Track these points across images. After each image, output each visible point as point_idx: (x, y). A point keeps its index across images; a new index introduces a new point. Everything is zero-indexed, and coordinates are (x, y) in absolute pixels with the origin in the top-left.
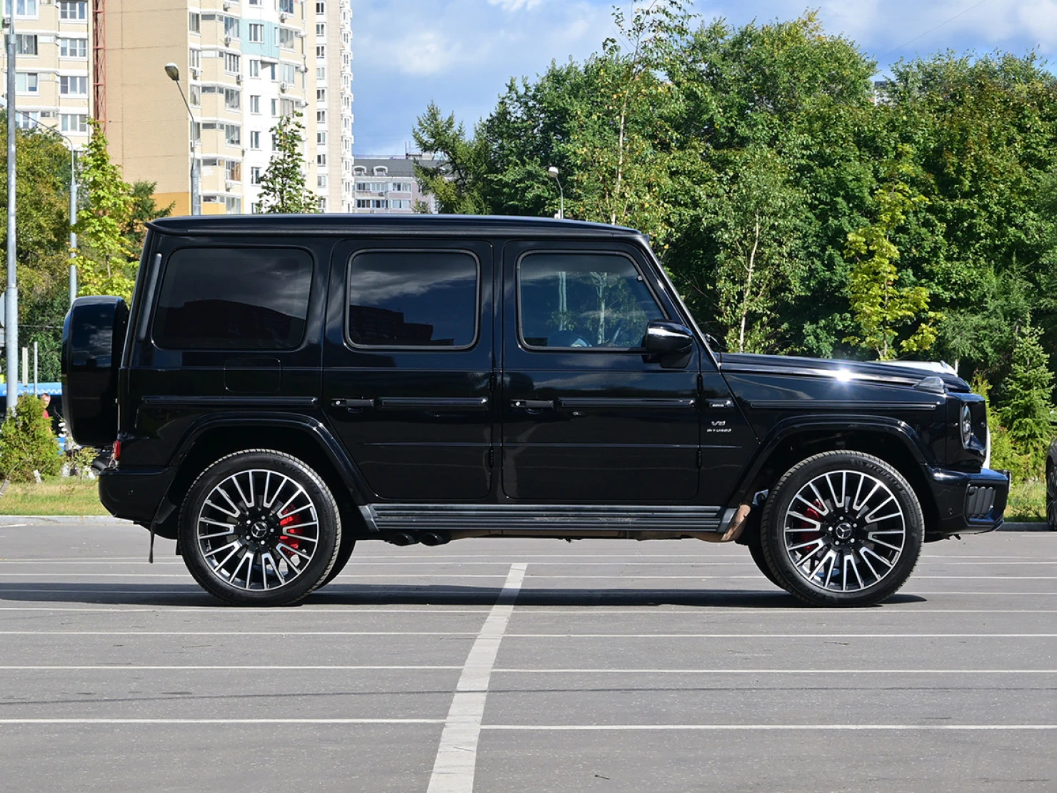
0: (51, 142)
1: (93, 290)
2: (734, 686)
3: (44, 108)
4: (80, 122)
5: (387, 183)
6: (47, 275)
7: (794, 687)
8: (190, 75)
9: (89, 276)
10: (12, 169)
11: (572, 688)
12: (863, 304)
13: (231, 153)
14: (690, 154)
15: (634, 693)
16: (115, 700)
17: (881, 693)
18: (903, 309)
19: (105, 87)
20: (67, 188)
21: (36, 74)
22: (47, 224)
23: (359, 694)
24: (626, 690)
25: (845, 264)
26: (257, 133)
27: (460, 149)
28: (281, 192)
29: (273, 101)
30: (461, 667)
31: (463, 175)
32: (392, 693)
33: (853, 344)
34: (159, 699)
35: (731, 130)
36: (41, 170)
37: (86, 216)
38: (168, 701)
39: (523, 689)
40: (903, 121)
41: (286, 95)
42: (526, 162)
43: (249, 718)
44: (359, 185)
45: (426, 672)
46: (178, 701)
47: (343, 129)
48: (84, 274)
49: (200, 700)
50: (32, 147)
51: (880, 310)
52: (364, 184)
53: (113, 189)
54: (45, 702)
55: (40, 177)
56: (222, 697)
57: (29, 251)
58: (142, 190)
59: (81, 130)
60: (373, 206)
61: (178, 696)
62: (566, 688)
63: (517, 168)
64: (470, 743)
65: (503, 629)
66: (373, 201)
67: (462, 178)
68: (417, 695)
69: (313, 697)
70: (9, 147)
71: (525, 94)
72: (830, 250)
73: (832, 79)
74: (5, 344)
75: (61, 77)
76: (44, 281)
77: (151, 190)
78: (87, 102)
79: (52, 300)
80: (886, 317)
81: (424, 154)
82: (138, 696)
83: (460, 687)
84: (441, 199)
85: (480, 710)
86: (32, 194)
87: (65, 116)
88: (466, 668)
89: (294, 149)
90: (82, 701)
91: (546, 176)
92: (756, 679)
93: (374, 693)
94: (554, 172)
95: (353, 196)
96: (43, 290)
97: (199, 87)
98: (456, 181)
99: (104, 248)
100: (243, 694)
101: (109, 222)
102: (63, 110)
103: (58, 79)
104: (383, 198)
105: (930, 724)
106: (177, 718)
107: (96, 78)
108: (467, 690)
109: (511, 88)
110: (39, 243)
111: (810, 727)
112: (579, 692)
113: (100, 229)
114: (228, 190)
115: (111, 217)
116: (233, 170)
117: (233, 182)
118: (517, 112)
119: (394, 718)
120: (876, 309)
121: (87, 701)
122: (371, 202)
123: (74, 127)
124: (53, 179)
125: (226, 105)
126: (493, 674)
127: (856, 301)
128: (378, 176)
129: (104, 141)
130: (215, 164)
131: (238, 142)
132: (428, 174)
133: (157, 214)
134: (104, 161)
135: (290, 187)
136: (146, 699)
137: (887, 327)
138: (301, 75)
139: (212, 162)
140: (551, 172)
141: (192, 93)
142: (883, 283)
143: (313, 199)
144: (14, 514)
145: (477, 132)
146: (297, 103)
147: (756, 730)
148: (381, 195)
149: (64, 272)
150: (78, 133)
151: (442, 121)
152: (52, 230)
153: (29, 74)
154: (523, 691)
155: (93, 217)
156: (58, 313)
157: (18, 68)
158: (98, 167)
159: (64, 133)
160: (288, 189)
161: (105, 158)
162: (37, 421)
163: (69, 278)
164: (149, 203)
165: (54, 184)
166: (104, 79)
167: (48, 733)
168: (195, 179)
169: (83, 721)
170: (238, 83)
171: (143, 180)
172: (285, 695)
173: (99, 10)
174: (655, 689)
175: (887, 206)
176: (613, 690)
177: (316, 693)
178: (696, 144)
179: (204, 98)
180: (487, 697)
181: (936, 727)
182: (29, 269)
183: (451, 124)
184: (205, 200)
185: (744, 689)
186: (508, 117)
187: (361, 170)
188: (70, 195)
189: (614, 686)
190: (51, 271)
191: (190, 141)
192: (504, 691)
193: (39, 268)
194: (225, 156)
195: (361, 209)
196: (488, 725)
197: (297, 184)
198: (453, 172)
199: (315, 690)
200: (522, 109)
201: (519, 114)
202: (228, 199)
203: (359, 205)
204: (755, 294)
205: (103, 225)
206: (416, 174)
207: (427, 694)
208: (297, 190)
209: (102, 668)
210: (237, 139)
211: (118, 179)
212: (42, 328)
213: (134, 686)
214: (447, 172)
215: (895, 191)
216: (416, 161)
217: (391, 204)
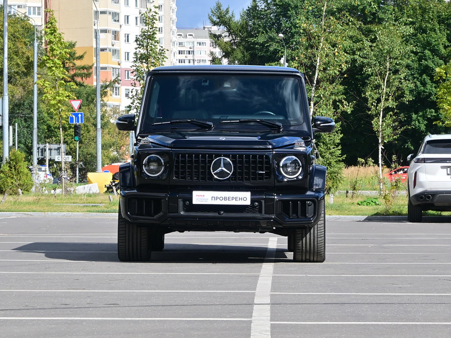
0: (23, 21)
1: (49, 97)
2: (396, 302)
3: (19, 3)
4: (38, 10)
5: (194, 42)
6: (21, 89)
7: (428, 302)
9: (47, 89)
10: (6, 35)
11: (313, 302)
12: (444, 104)
13: (114, 27)
15: (346, 305)
16: (80, 308)
20: (32, 45)
22: (21, 63)
23: (204, 305)
24: (341, 303)
25: (431, 84)
26: (128, 17)
27: (233, 25)
28: (147, 47)
30: (255, 291)
31: (234, 38)
32: (222, 305)
33: (439, 125)
34: (103, 307)
35: (374, 14)
36: (18, 35)
37: (45, 59)
38: (108, 308)
39: (288, 303)
42: (268, 31)
43: (151, 317)
44: (180, 43)
45: (237, 294)
46: (113, 308)
47: (172, 14)
48: (44, 88)
49: (124, 308)
50: (14, 24)
52: (182, 42)
53: (59, 45)
54: (45, 309)
55: (18, 39)
56: (135, 306)
57: (12, 77)
58: (70, 45)
59: (38, 15)
60: (187, 54)
61: (112, 306)
62: (310, 302)
63: (264, 35)
64: (267, 331)
65: (272, 272)
66: (187, 51)
67: (233, 39)
68: (234, 306)
69: (181, 306)
70: (4, 24)
72: (424, 76)
74: (2, 124)
76: (20, 92)
77: (74, 45)
78: (41, 1)
79: (24, 102)
81: (214, 27)
82: (92, 305)
83: (256, 301)
84: (223, 50)
85: (269, 314)
86: (14, 47)
87: (30, 7)
88: (257, 292)
89: (153, 25)
90: (63, 308)
91: (279, 39)
92: (407, 298)
93: (212, 305)
94: (281, 37)
95: (177, 48)
96: (19, 97)
98: (231, 41)
99: (55, 75)
100: (145, 305)
101: (57, 62)
102: (29, 4)
104: (192, 50)
106: (114, 317)
108: (260, 303)
110: (17, 73)
113: (53, 65)
114: (113, 45)
115: (58, 59)
116: (116, 35)
117: (115, 41)
118: (262, 5)
119: (225, 318)
121: (66, 308)
122: (186, 52)
123: (34, 13)
124: (24, 40)
125: (112, 2)
126: (271, 295)
127: (440, 103)
128: (189, 38)
129: (55, 21)
130: (107, 32)
131: (118, 21)
132: (216, 38)
133: (77, 58)
134: (55, 31)
136: (96, 307)
139: (105, 31)
140: (280, 36)
145: (241, 16)
146: (148, 1)
148: (190, 48)
149: (30, 87)
150: (36, 16)
151: (223, 10)
152: (23, 66)
154: (288, 304)
155: (49, 59)
156: (26, 109)
158: (52, 34)
159: (29, 16)
160: (150, 45)
161: (56, 29)
163: (33, 91)
164: (73, 52)
165: (25, 42)
167: (50, 325)
168: (98, 40)
169: (66, 318)
171: (70, 41)
172: (167, 306)
174: (356, 303)
176: (335, 303)
177: (182, 304)
178: (355, 22)
180: (271, 307)
182: (12, 86)
183: (228, 11)
184: (101, 51)
185: (403, 303)
186: (257, 9)
187: (180, 35)
188: (34, 48)
189: (335, 302)
190: (23, 87)
191: (93, 20)
192: (278, 304)
193: (17, 85)
194: (112, 28)
195: (181, 55)
196: (273, 321)
197: (155, 43)
198: (229, 36)
199: (182, 303)
200: (265, 4)
201: (263, 7)
202: (113, 50)
203: (179, 53)
204: (387, 100)
205: (55, 63)
206: (211, 37)
207: (240, 306)
208: (155, 46)
209: (71, 291)
210: (117, 19)
211: (62, 40)
212: (19, 116)
213: (89, 300)
214: (226, 36)
216: (209, 30)
217: (196, 52)
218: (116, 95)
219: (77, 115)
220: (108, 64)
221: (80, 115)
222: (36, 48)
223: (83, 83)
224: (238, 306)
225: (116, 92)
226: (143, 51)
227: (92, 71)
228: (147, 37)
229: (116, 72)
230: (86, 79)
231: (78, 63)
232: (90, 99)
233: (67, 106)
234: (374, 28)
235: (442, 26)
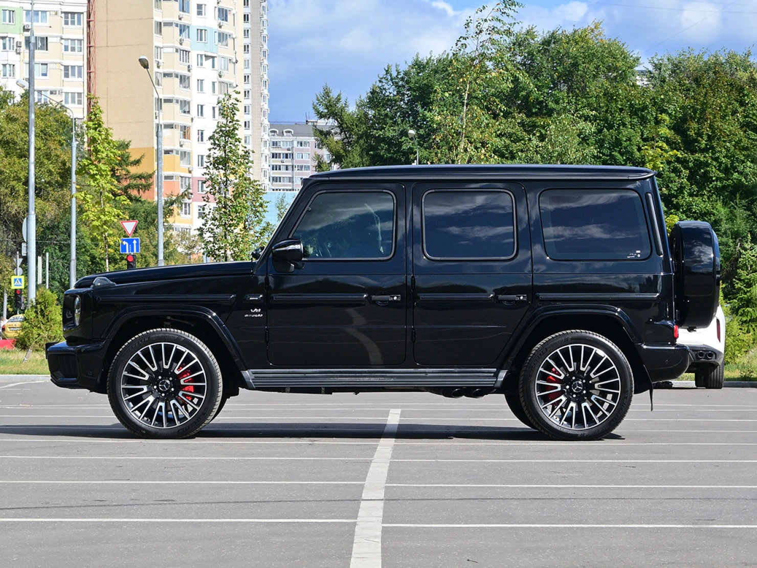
0: (58, 112)
1: (91, 216)
2: (557, 497)
3: (53, 88)
4: (78, 97)
5: (293, 141)
6: (54, 205)
7: (601, 497)
8: (155, 65)
9: (88, 205)
10: (32, 132)
11: (443, 498)
13: (183, 120)
14: (511, 122)
15: (488, 501)
16: (121, 505)
17: (663, 502)
19: (95, 74)
20: (69, 145)
21: (47, 64)
22: (55, 169)
23: (293, 501)
24: (482, 499)
26: (202, 106)
27: (345, 118)
28: (225, 147)
29: (214, 83)
30: (363, 482)
31: (348, 136)
32: (317, 501)
34: (152, 504)
35: (540, 103)
36: (51, 132)
37: (86, 164)
38: (159, 506)
39: (409, 498)
41: (221, 79)
43: (217, 518)
44: (273, 142)
45: (338, 485)
46: (166, 506)
47: (262, 103)
48: (85, 204)
49: (181, 505)
50: (45, 116)
52: (277, 142)
53: (106, 145)
54: (72, 507)
55: (50, 136)
57: (42, 188)
58: (121, 145)
59: (78, 104)
60: (283, 158)
61: (165, 502)
62: (439, 498)
64: (376, 537)
65: (390, 456)
66: (283, 154)
67: (347, 138)
68: (334, 502)
69: (261, 503)
70: (30, 116)
71: (397, 76)
73: (610, 69)
74: (27, 254)
75: (64, 66)
76: (52, 210)
77: (127, 145)
78: (82, 84)
79: (59, 223)
81: (319, 121)
82: (137, 502)
83: (364, 496)
84: (332, 152)
85: (381, 513)
86: (44, 148)
87: (67, 93)
88: (367, 483)
89: (234, 117)
90: (98, 506)
92: (573, 492)
93: (304, 501)
94: (411, 134)
95: (269, 150)
96: (52, 216)
97: (161, 73)
98: (343, 140)
99: (99, 186)
100: (211, 501)
101: (103, 168)
102: (65, 90)
103: (63, 68)
104: (290, 152)
105: (700, 524)
106: (166, 518)
107: (89, 67)
108: (370, 498)
110: (49, 183)
111: (616, 526)
112: (448, 501)
113: (97, 172)
114: (181, 146)
115: (104, 164)
116: (185, 131)
117: (185, 140)
118: (390, 89)
119: (321, 519)
121: (101, 506)
122: (281, 154)
123: (73, 102)
124: (58, 138)
125: (180, 86)
126: (386, 488)
128: (287, 136)
129: (100, 111)
130: (173, 128)
131: (189, 112)
132: (323, 136)
133: (132, 163)
134: (100, 125)
135: (230, 144)
136: (143, 505)
138: (233, 65)
139: (171, 126)
141: (156, 78)
143: (247, 152)
145: (358, 105)
146: (230, 84)
147: (577, 528)
148: (289, 150)
149: (67, 204)
150: (76, 105)
151: (333, 98)
152: (58, 174)
153: (42, 64)
154: (409, 500)
155: (92, 164)
156: (62, 233)
157: (36, 60)
158: (96, 129)
159: (67, 106)
161: (101, 123)
162: (50, 309)
163: (70, 208)
164: (126, 155)
165: (60, 141)
166: (95, 67)
168: (160, 138)
169: (100, 520)
170: (189, 71)
172: (241, 502)
173: (91, 19)
174: (502, 499)
175: (650, 158)
176: (473, 499)
179: (165, 81)
180: (384, 504)
181: (705, 526)
182: (42, 201)
183: (340, 99)
184: (165, 153)
185: (566, 499)
186: (384, 93)
187: (274, 132)
188: (72, 149)
189: (473, 497)
190: (57, 202)
191: (155, 111)
192: (395, 500)
193: (49, 200)
194: (179, 122)
195: (274, 159)
196: (387, 523)
197: (236, 141)
198: (340, 134)
199: (262, 499)
200: (394, 87)
201: (391, 91)
202: (181, 152)
203: (273, 157)
205: (99, 170)
206: (315, 135)
207: (341, 502)
208: (235, 146)
209: (110, 482)
210: (188, 110)
211: (110, 138)
212: (51, 243)
213: (133, 495)
214: (336, 133)
215: (656, 147)
216: (314, 125)
217: (295, 156)
218: (186, 214)
219: (130, 242)
220: (174, 171)
221: (135, 242)
222: (74, 149)
223: (140, 197)
224: (339, 502)
225: (186, 211)
226: (218, 153)
227: (153, 182)
228: (224, 134)
229: (185, 183)
230: (144, 192)
231: (133, 170)
232: (149, 219)
233: (118, 229)
234: (540, 121)
235: (633, 119)
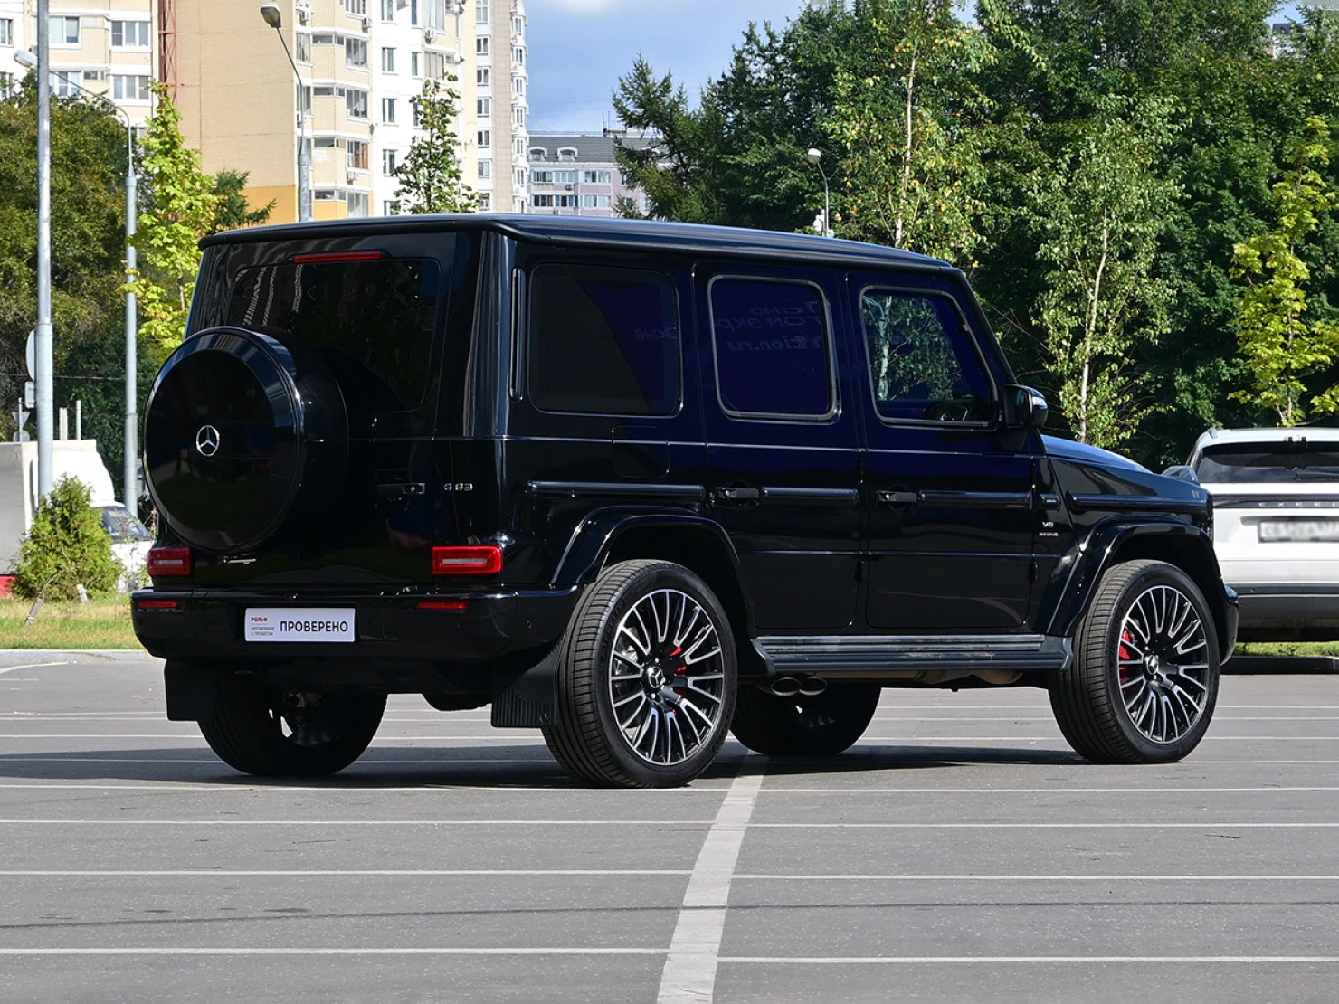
0: (100, 115)
1: (160, 328)
2: (1076, 900)
3: (89, 66)
4: (141, 85)
5: (577, 171)
6: (93, 306)
7: (1164, 901)
8: (296, 19)
9: (154, 308)
10: (44, 155)
11: (847, 902)
12: (1258, 345)
13: (353, 129)
14: (1011, 130)
15: (935, 909)
16: (199, 920)
17: (1287, 910)
18: (1314, 351)
19: (175, 37)
20: (122, 182)
21: (77, 19)
22: (95, 232)
23: (544, 911)
24: (923, 905)
25: (1230, 287)
26: (391, 101)
27: (680, 124)
28: (428, 188)
29: (415, 55)
30: (689, 872)
31: (685, 160)
32: (591, 910)
33: (1243, 401)
34: (261, 918)
35: (1070, 93)
36: (85, 155)
37: (149, 223)
38: (274, 922)
39: (778, 903)
40: (1317, 81)
41: (432, 47)
42: (775, 140)
43: (388, 947)
44: (537, 174)
45: (638, 878)
46: (288, 922)
47: (515, 94)
48: (147, 305)
49: (319, 921)
50: (72, 123)
51: (1281, 354)
52: (544, 173)
53: (188, 184)
54: (101, 924)
55: (83, 164)
56: (351, 915)
57: (68, 271)
58: (228, 183)
59: (141, 98)
60: (557, 205)
61: (288, 914)
62: (838, 902)
63: (763, 148)
64: (704, 984)
65: (748, 815)
66: (557, 197)
67: (683, 165)
68: (627, 914)
69: (479, 916)
70: (40, 124)
71: (770, 45)
72: (1210, 267)
73: (1213, 21)
74: (35, 403)
75: (113, 22)
76: (89, 313)
77: (241, 183)
78: (149, 58)
79: (102, 340)
80: (1290, 363)
81: (629, 130)
82: (232, 914)
83: (688, 900)
84: (653, 194)
85: (717, 935)
86: (73, 189)
87: (118, 77)
88: (696, 873)
89: (445, 127)
90: (152, 922)
92: (1109, 889)
93: (567, 910)
94: (815, 156)
95: (529, 190)
96: (89, 326)
97: (308, 35)
98: (675, 169)
99: (174, 268)
100: (380, 911)
101: (182, 231)
102: (115, 70)
103: (109, 25)
104: (571, 193)
106: (287, 947)
107: (163, 24)
108: (699, 905)
109: (751, 38)
110: (82, 259)
111: (1187, 959)
112: (857, 908)
113: (170, 241)
114: (350, 182)
115: (184, 224)
116: (358, 152)
117: (357, 170)
118: (759, 70)
119: (596, 947)
120: (1276, 351)
121: (159, 922)
122: (554, 198)
123: (131, 93)
124: (101, 168)
125: (347, 62)
126: (734, 882)
127: (1247, 341)
128: (564, 161)
129: (174, 117)
130: (332, 146)
131: (365, 113)
132: (634, 162)
133: (250, 217)
134: (174, 145)
135: (439, 181)
136: (243, 919)
137: (1292, 377)
138: (454, 18)
139: (328, 143)
140: (810, 156)
141: (299, 44)
142: (1285, 315)
143: (472, 198)
144: (50, 648)
145: (704, 98)
146: (448, 57)
147: (1109, 964)
148: (568, 188)
149: (118, 302)
150: (137, 101)
151: (654, 84)
152: (101, 240)
153: (68, 18)
154: (778, 907)
155: (160, 224)
156: (108, 359)
157: (53, 9)
158: (166, 153)
159: (117, 102)
160: (437, 184)
161: (176, 140)
162: (81, 515)
163: (124, 309)
164: (238, 202)
165: (104, 175)
166: (174, 24)
167: (106, 969)
168: (303, 168)
169: (155, 951)
170: (365, 30)
171: (229, 169)
172: (440, 913)
174: (966, 904)
175: (1291, 205)
176: (905, 905)
177: (483, 910)
178: (1019, 115)
179: (316, 51)
180: (727, 916)
182: (68, 297)
183: (668, 87)
184: (317, 197)
185: (1093, 904)
186: (748, 78)
187: (540, 152)
188: (126, 191)
189: (907, 900)
190: (100, 298)
191: (296, 113)
192: (749, 907)
193: (82, 295)
194: (345, 135)
195: (540, 208)
196: (728, 956)
197: (450, 177)
198: (670, 156)
199: (482, 907)
200: (767, 66)
201: (763, 74)
202: (351, 196)
203: (537, 204)
204: (1101, 331)
205: (174, 235)
206: (618, 159)
207: (641, 912)
208: (449, 185)
209: (181, 872)
210: (362, 110)
211: (195, 170)
212: (87, 380)
213: (225, 899)
214: (662, 156)
215: (1302, 183)
216: (617, 141)
217: (582, 202)
222: (132, 191)
224: (636, 912)
226: (416, 200)
228: (427, 162)
234: (1074, 130)
